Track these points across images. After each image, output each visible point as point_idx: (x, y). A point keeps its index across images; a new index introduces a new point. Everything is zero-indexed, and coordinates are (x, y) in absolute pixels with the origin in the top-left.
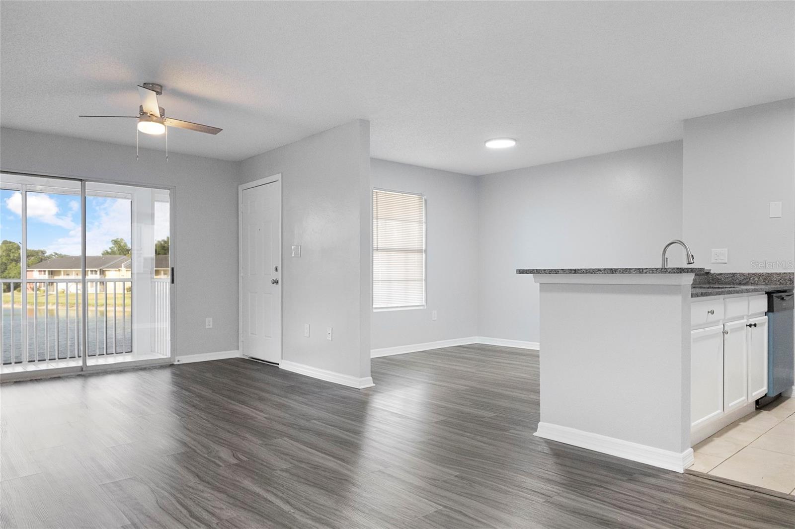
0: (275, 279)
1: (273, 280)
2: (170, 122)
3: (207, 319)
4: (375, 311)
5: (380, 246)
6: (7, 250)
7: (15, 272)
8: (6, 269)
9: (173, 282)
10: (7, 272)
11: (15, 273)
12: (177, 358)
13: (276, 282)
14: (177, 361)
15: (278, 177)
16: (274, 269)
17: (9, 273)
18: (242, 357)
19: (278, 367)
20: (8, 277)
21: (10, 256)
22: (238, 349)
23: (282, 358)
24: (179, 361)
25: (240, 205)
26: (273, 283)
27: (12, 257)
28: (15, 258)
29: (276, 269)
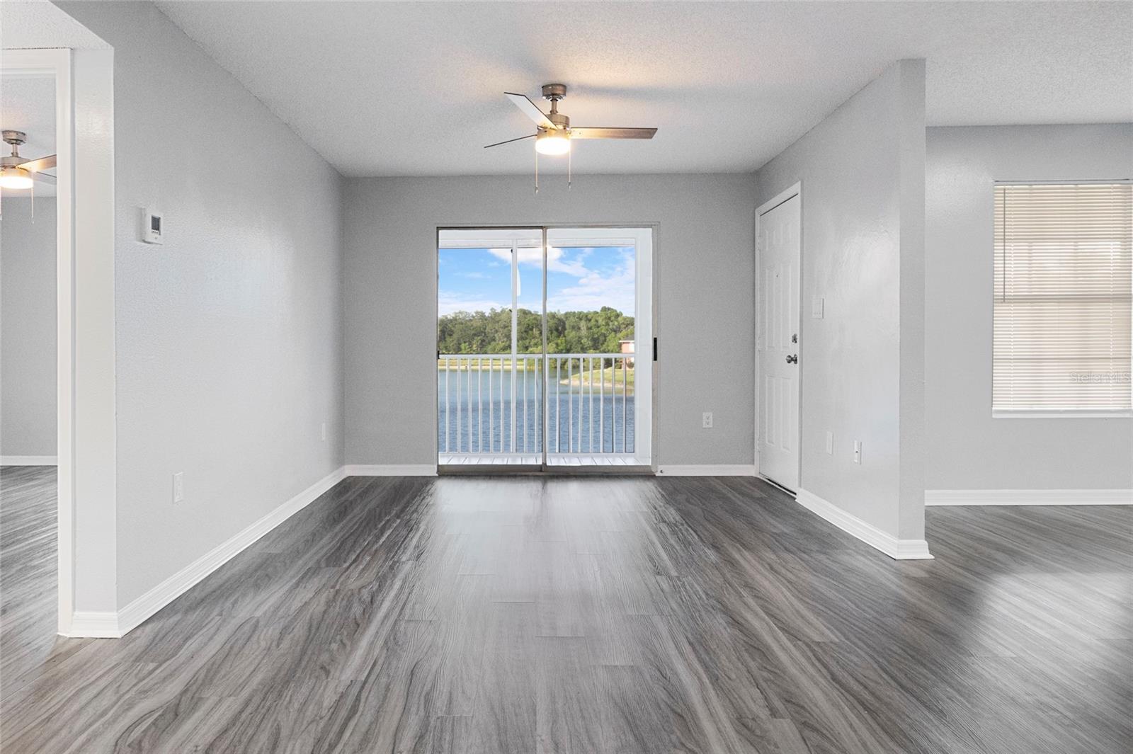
0: (793, 356)
1: (789, 356)
2: (577, 134)
3: (705, 415)
4: (994, 416)
5: (1011, 292)
6: (606, 318)
7: (614, 344)
8: (605, 340)
9: (655, 358)
10: (606, 343)
11: (614, 346)
12: (660, 467)
13: (793, 360)
14: (659, 471)
15: (796, 188)
16: (791, 339)
17: (608, 346)
18: (759, 477)
19: (795, 499)
20: (607, 350)
21: (609, 325)
22: (753, 464)
23: (800, 486)
24: (661, 472)
25: (758, 240)
26: (789, 362)
27: (611, 327)
28: (615, 327)
29: (795, 340)
